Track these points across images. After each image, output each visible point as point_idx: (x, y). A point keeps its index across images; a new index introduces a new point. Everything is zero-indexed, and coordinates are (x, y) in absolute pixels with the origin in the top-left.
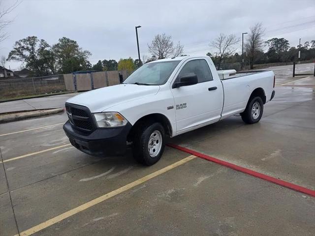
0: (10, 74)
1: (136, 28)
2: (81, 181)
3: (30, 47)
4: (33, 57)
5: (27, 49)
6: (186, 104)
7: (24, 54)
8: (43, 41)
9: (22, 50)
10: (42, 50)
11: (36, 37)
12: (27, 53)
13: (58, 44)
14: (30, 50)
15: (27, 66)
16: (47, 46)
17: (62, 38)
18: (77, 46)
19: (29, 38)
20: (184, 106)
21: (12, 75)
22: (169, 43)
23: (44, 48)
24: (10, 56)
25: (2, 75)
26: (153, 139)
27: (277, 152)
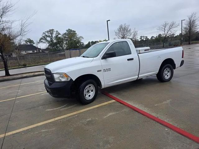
0: (40, 51)
1: (107, 21)
2: (46, 110)
4: (52, 41)
5: (49, 36)
6: (110, 69)
7: (47, 39)
8: (57, 31)
9: (46, 37)
10: (57, 37)
11: (54, 30)
12: (49, 39)
13: (66, 33)
14: (50, 37)
15: (49, 46)
16: (59, 34)
17: (68, 29)
18: (76, 34)
19: (50, 30)
20: (109, 70)
21: (41, 51)
22: (129, 29)
23: (58, 35)
24: (40, 40)
25: (36, 52)
26: (89, 89)
27: (168, 101)
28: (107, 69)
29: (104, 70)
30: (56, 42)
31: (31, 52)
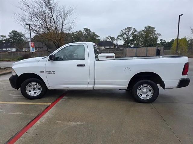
1: (179, 16)
2: (10, 94)
3: (127, 32)
4: (128, 38)
5: (125, 34)
7: (124, 36)
8: (134, 29)
9: (123, 34)
11: (131, 27)
12: (125, 36)
13: (144, 30)
14: (127, 34)
15: (124, 43)
16: (136, 31)
17: (147, 26)
18: (155, 31)
19: (128, 28)
20: (53, 72)
21: (116, 47)
23: (134, 33)
24: (117, 37)
25: (112, 47)
26: (35, 87)
27: (78, 123)
28: (50, 72)
29: (47, 72)
30: (131, 40)
31: (108, 47)
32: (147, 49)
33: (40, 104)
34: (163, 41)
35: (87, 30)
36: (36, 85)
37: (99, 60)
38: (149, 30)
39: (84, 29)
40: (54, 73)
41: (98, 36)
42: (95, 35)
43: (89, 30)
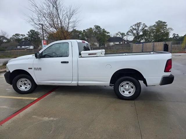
3: (137, 28)
4: (137, 33)
7: (133, 32)
8: (144, 24)
9: (133, 30)
11: (141, 23)
12: (135, 32)
13: (154, 25)
14: (136, 30)
15: (134, 38)
16: (146, 26)
17: (157, 21)
18: (166, 25)
19: (138, 23)
21: (126, 43)
23: (144, 28)
24: (127, 33)
25: (121, 43)
26: (26, 82)
27: (52, 119)
28: (37, 68)
29: (35, 68)
30: (141, 35)
31: (118, 43)
32: (153, 44)
33: (27, 98)
34: (176, 36)
35: (97, 27)
36: (27, 81)
37: (82, 56)
38: (161, 25)
39: (95, 26)
40: (41, 70)
41: (108, 33)
42: (105, 32)
43: (99, 27)
